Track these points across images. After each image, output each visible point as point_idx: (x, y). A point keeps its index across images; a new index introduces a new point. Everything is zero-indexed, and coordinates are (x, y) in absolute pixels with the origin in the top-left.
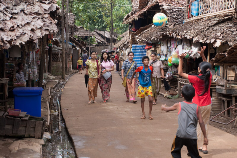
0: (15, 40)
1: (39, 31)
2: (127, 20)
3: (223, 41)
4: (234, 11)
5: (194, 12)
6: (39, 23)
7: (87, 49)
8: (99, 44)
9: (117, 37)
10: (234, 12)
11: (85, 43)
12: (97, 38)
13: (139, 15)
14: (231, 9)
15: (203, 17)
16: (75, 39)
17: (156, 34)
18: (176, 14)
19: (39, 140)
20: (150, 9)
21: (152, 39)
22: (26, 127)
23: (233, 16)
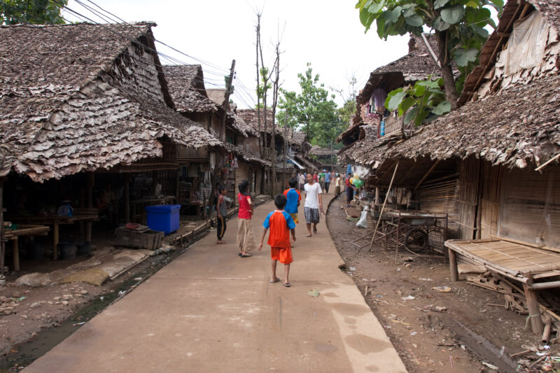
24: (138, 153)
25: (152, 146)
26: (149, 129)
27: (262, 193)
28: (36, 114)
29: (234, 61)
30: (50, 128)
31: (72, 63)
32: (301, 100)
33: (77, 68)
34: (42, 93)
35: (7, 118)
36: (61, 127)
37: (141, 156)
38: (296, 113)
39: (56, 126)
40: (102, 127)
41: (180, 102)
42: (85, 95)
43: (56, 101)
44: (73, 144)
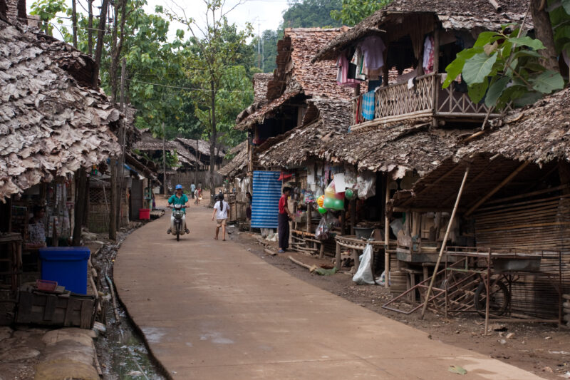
0: (60, 168)
1: (94, 153)
2: (243, 122)
3: (410, 169)
4: (431, 114)
5: (367, 113)
6: (93, 142)
7: (161, 177)
8: (185, 168)
9: (224, 152)
10: (432, 117)
11: (157, 165)
12: (181, 155)
13: (265, 114)
14: (426, 111)
15: (382, 122)
16: (135, 156)
17: (297, 153)
18: (336, 113)
19: (88, 331)
20: (287, 101)
21: (289, 161)
22: (65, 309)
23: (430, 123)
24: (96, 150)
25: (107, 137)
37: (102, 156)
40: (29, 101)
44: (10, 132)
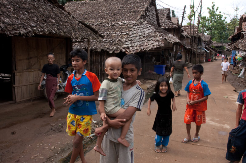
24: (157, 45)
25: (161, 42)
26: (159, 36)
27: (190, 63)
28: (124, 32)
29: (185, 6)
30: (129, 37)
31: (130, 12)
32: (209, 20)
33: (133, 14)
34: (123, 24)
35: (114, 33)
36: (132, 36)
37: (158, 46)
38: (205, 26)
39: (130, 36)
40: (144, 36)
41: (162, 24)
42: (137, 24)
43: (129, 27)
44: (136, 42)
